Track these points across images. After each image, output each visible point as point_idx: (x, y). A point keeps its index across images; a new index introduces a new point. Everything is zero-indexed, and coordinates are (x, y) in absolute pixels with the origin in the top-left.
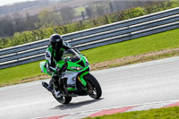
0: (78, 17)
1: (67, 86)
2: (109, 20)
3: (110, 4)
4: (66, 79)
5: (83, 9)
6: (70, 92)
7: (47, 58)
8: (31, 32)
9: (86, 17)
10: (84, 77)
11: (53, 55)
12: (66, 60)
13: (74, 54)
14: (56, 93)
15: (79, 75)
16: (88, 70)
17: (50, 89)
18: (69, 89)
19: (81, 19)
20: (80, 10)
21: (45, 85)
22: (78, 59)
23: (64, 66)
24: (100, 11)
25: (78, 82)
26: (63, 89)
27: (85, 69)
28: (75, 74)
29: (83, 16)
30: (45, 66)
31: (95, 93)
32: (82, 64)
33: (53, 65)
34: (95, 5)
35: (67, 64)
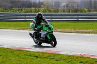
1: (40, 37)
3: (78, 5)
4: (41, 34)
8: (34, 8)
10: (49, 35)
11: (36, 22)
13: (47, 23)
15: (47, 33)
18: (41, 39)
19: (63, 8)
20: (64, 4)
22: (49, 26)
24: (72, 6)
27: (51, 31)
30: (32, 26)
32: (50, 28)
34: (70, 4)
35: (42, 27)
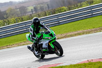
0: (29, 12)
1: (42, 48)
2: (47, 14)
3: (48, 5)
4: (42, 44)
5: (32, 8)
6: (44, 52)
7: (30, 32)
9: (34, 12)
10: (53, 43)
11: (34, 30)
12: (42, 33)
13: (47, 30)
14: (36, 53)
15: (50, 42)
16: (55, 39)
17: (32, 50)
18: (44, 50)
19: (31, 13)
20: (30, 8)
21: (29, 48)
22: (49, 33)
23: (41, 37)
24: (42, 9)
25: (49, 46)
26: (40, 50)
27: (53, 38)
28: (47, 42)
29: (32, 11)
30: (29, 37)
31: (59, 53)
32: (51, 35)
33: (34, 36)
34: (39, 6)
35: (42, 35)
